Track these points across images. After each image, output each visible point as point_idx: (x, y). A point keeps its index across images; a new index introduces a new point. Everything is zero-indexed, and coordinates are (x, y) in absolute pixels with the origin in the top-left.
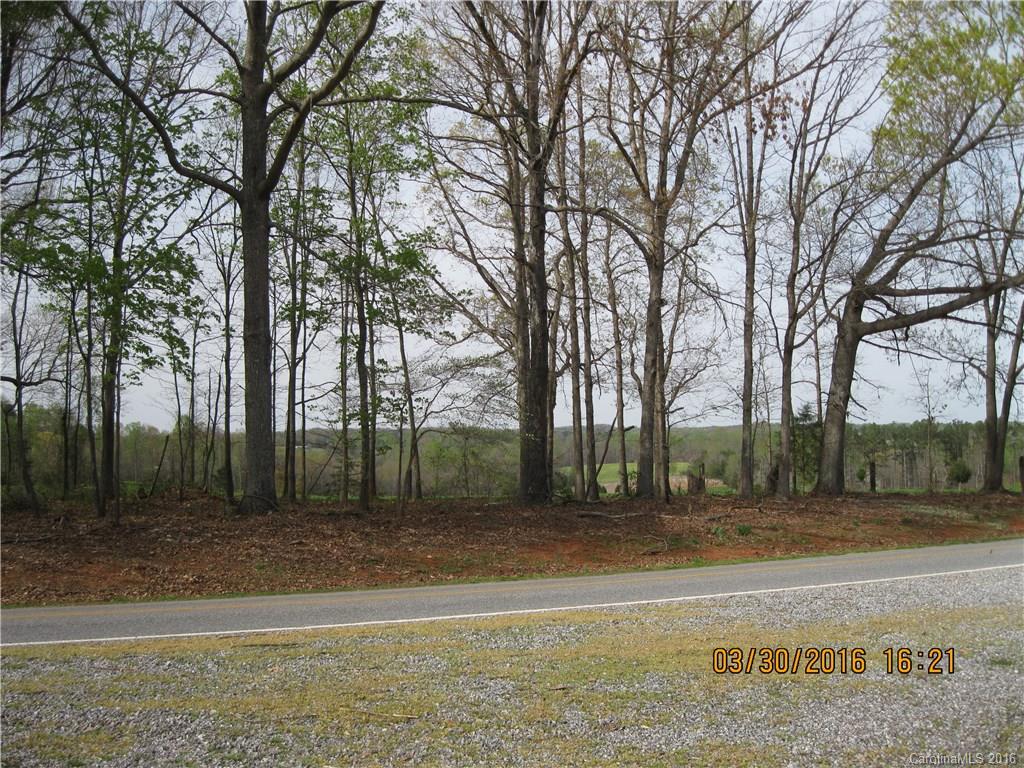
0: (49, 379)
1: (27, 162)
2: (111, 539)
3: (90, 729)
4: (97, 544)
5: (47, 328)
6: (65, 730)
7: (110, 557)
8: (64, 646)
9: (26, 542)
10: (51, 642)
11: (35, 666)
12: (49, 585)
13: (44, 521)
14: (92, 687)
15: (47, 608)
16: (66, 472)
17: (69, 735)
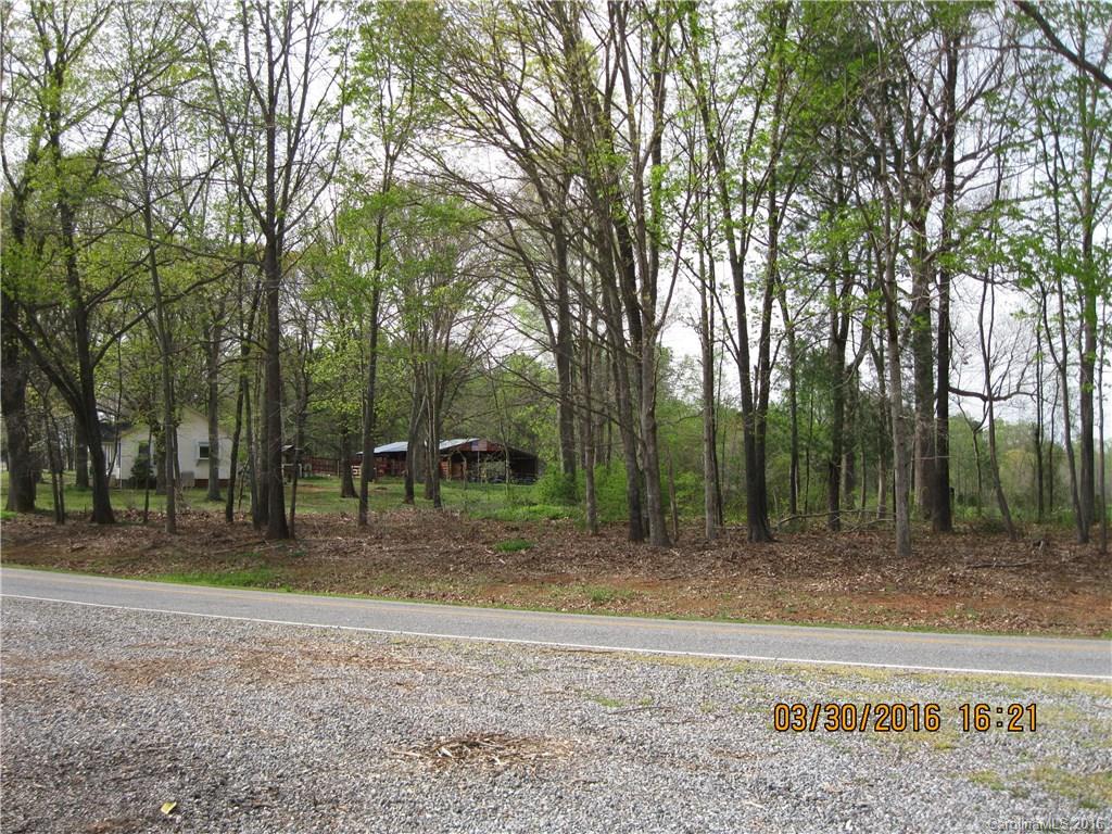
0: (1018, 392)
1: (981, 163)
2: (1097, 568)
3: (1099, 770)
4: (1082, 573)
5: (1014, 338)
6: (1073, 768)
7: (1098, 589)
8: (1060, 679)
9: (1004, 567)
10: (1044, 674)
11: (1031, 697)
12: (1031, 614)
13: (1021, 545)
14: (1097, 727)
15: (1031, 638)
16: (1041, 493)
17: (1077, 774)
